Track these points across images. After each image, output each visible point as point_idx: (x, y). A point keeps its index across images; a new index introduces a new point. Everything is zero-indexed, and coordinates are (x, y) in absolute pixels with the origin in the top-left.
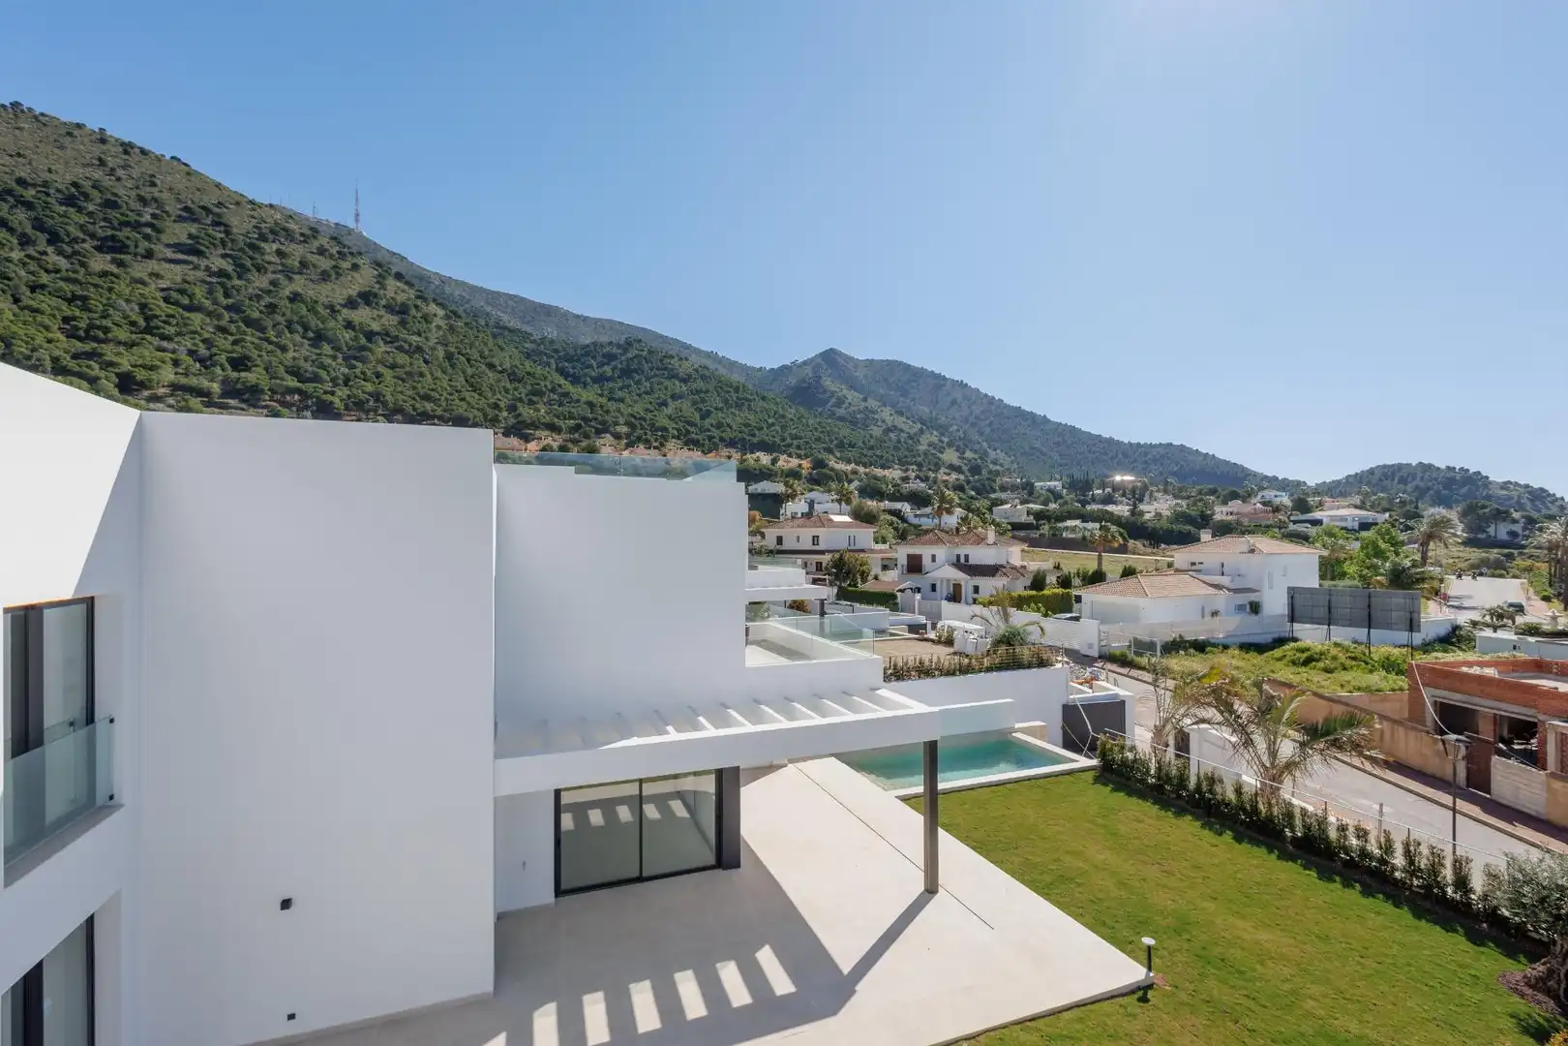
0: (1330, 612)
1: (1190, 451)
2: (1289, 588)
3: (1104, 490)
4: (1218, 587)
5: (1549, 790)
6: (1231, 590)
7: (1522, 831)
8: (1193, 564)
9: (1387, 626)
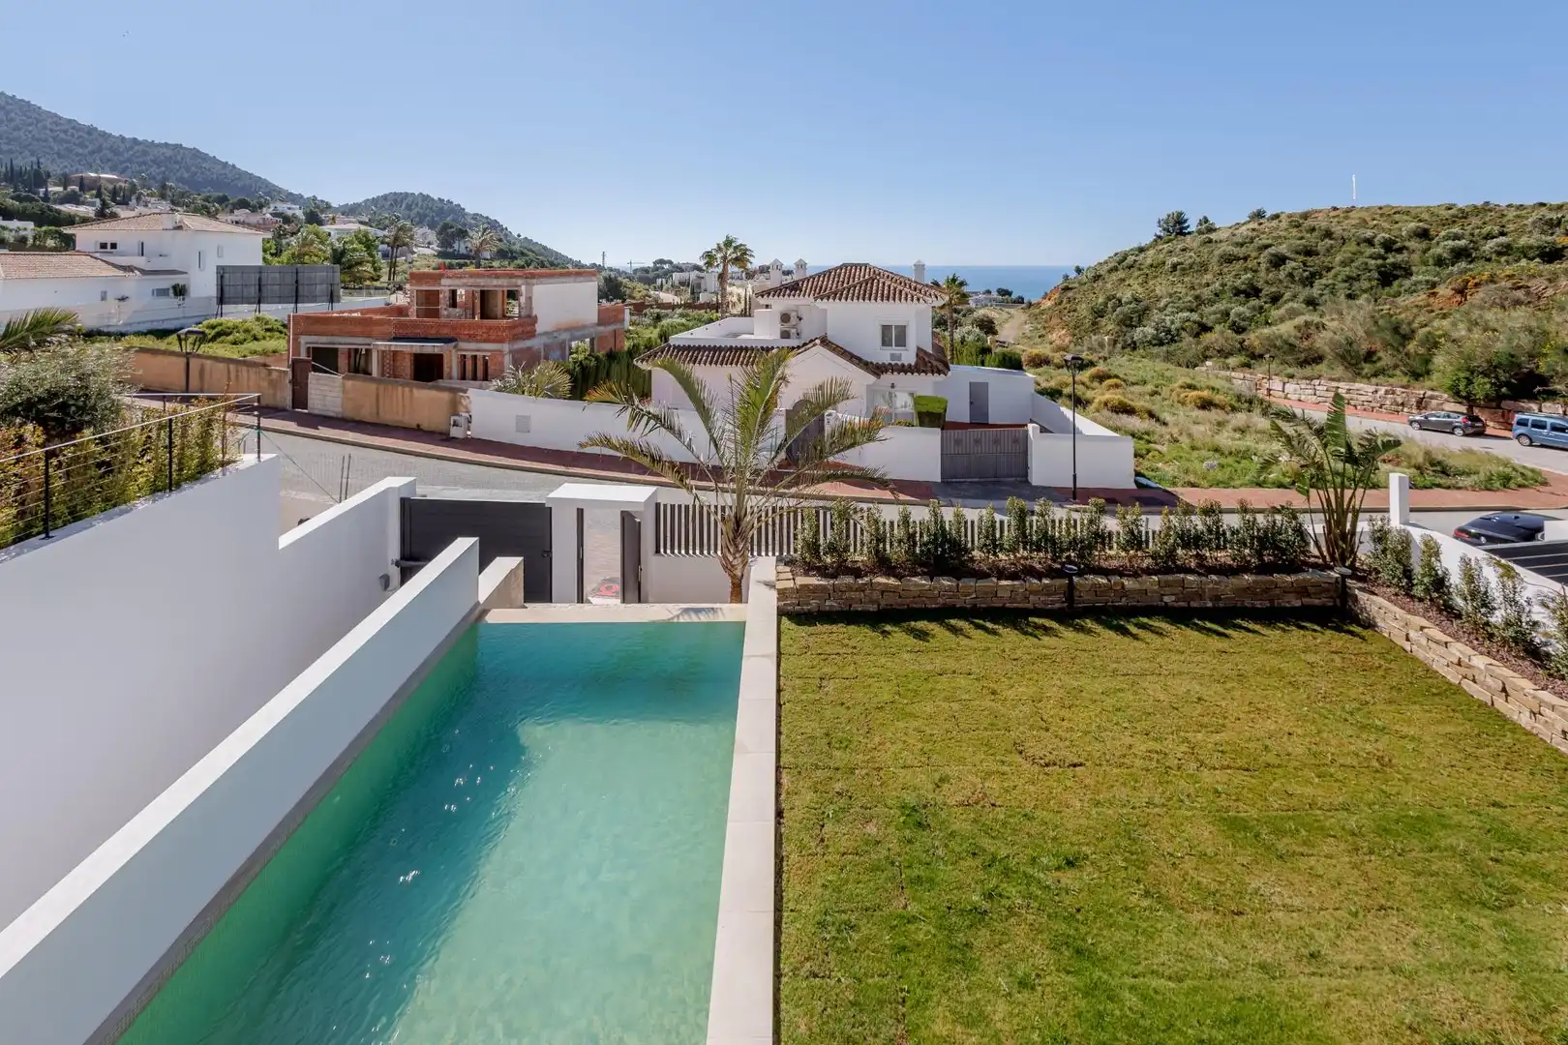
0: (260, 290)
1: (205, 157)
2: (218, 267)
3: (65, 189)
4: (129, 269)
5: (344, 391)
6: (143, 272)
7: (324, 431)
8: (103, 246)
9: (313, 299)
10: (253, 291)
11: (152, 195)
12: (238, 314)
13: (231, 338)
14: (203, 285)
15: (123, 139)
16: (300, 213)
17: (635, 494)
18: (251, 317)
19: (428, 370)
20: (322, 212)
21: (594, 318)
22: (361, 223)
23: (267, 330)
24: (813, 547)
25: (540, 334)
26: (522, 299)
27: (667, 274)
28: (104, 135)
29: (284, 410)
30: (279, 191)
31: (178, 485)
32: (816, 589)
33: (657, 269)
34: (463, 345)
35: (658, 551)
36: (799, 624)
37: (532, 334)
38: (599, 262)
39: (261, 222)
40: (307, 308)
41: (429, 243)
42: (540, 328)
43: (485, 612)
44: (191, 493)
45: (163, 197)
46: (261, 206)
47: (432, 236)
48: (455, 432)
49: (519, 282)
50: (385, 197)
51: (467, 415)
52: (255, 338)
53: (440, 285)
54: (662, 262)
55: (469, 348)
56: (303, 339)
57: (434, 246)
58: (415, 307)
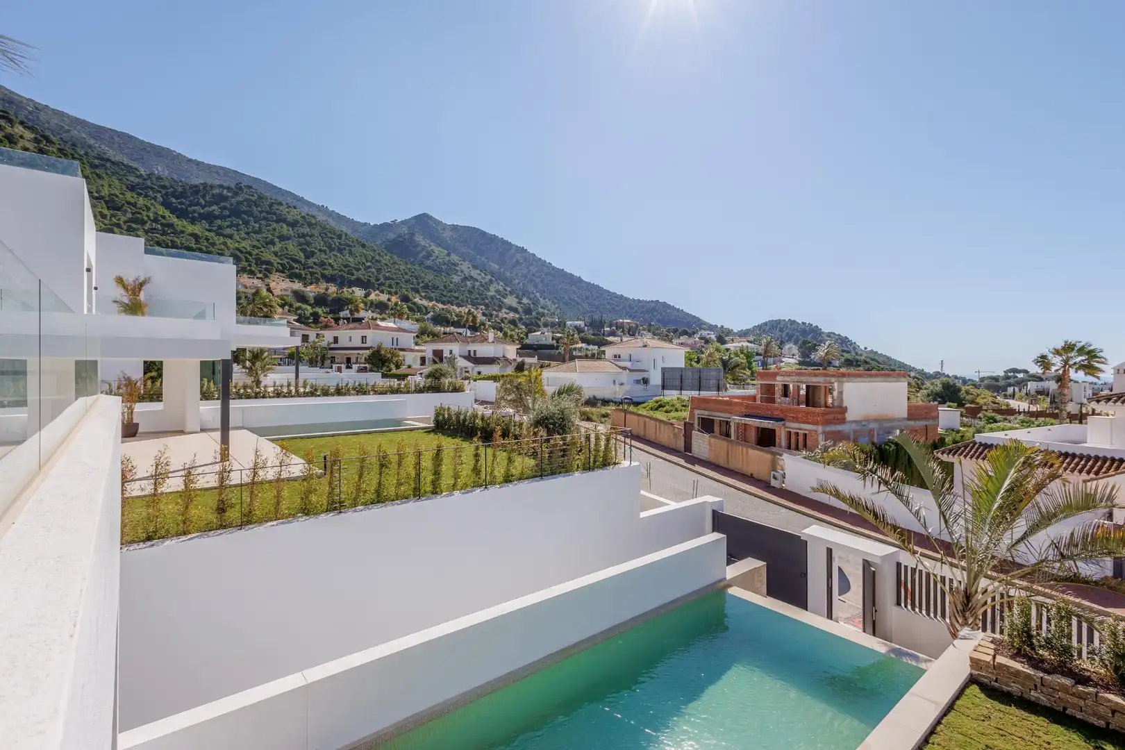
0: (681, 382)
2: (662, 368)
3: (611, 329)
4: (624, 368)
5: (710, 445)
6: (630, 370)
7: (697, 468)
8: (615, 356)
9: (709, 390)
10: (678, 383)
11: (644, 330)
12: (672, 395)
13: (665, 409)
14: (656, 379)
15: (634, 300)
16: (713, 337)
17: (877, 549)
18: (675, 398)
19: (766, 439)
20: (727, 336)
21: (905, 415)
22: (748, 341)
23: (683, 406)
24: (1026, 635)
25: (849, 422)
26: (835, 393)
27: (1021, 383)
28: (627, 299)
29: (678, 452)
30: (705, 323)
31: (593, 470)
32: (1017, 673)
33: (1008, 378)
34: (788, 424)
35: (899, 604)
36: (989, 696)
37: (843, 421)
38: (940, 370)
39: (693, 343)
40: (704, 394)
41: (793, 355)
42: (849, 416)
43: (730, 586)
44: (598, 474)
45: (649, 331)
46: (694, 333)
47: (795, 349)
48: (774, 483)
49: (833, 380)
50: (766, 324)
51: (782, 472)
52: (677, 410)
53: (775, 380)
54: (1015, 371)
55: (794, 426)
56: (697, 412)
57: (797, 357)
58: (760, 396)
